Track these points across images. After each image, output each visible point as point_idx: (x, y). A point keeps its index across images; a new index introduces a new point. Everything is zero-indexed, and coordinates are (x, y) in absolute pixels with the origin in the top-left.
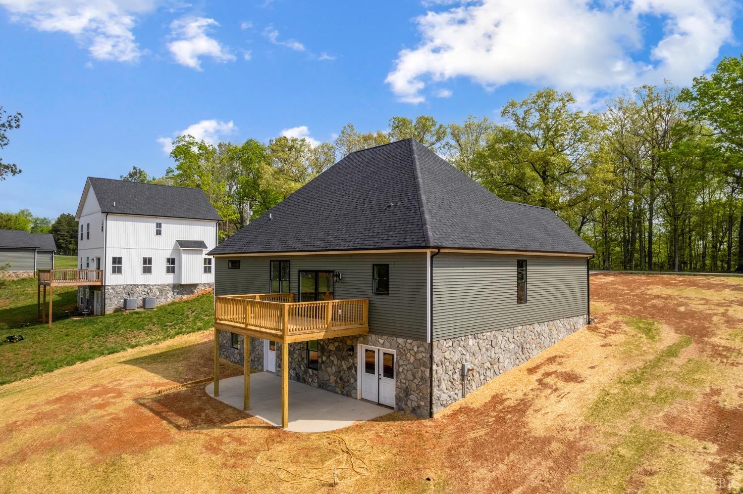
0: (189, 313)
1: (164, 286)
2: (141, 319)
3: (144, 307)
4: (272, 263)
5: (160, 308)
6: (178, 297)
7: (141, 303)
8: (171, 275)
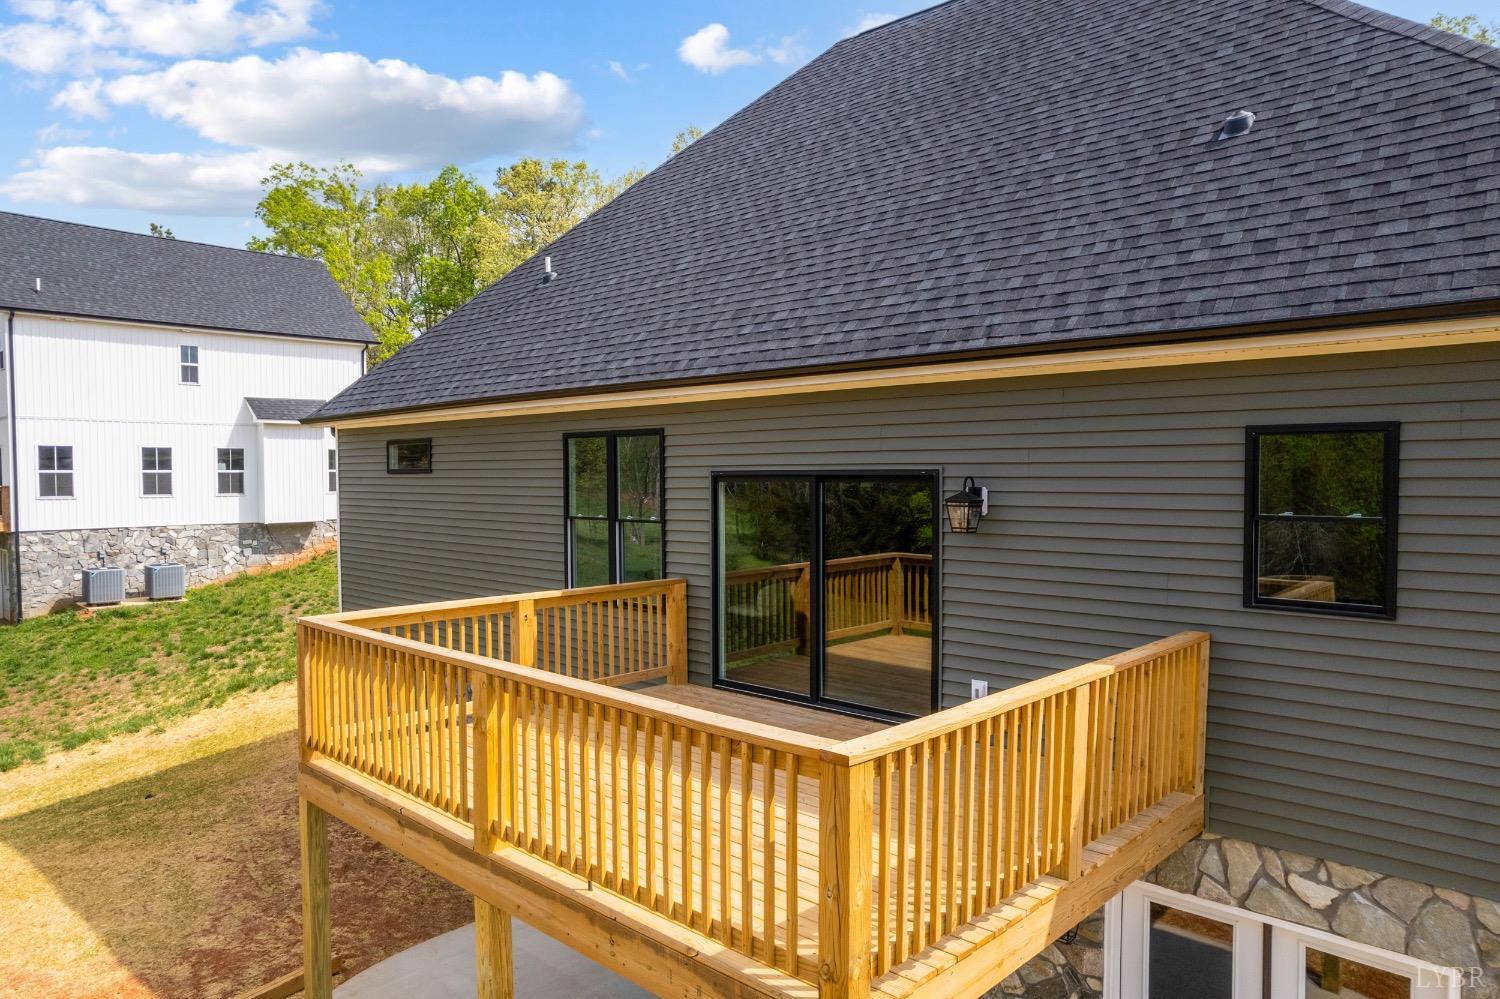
0: (281, 610)
1: (214, 530)
2: (132, 633)
3: (147, 593)
4: (571, 441)
5: (198, 597)
6: (256, 562)
7: (140, 583)
8: (233, 501)
